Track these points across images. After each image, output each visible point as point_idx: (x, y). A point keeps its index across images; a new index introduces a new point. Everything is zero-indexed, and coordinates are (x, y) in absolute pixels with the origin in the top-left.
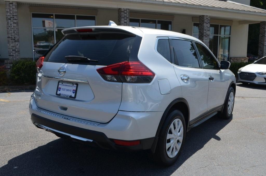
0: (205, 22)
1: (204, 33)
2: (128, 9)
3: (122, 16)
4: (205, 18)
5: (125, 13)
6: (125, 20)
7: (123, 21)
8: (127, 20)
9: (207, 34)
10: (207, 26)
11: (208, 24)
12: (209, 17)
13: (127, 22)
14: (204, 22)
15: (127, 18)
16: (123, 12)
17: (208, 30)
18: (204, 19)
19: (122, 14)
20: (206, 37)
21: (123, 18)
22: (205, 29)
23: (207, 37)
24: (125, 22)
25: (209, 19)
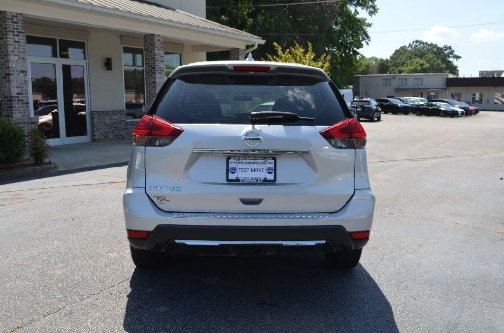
0: (156, 47)
1: (156, 67)
2: (21, 14)
3: (10, 28)
4: (156, 39)
5: (15, 22)
6: (16, 38)
7: (12, 38)
8: (20, 37)
9: (161, 68)
10: (160, 54)
11: (160, 50)
12: (162, 38)
13: (21, 41)
14: (154, 47)
15: (20, 33)
16: (10, 19)
17: (161, 61)
18: (154, 42)
19: (8, 23)
20: (159, 73)
21: (10, 31)
22: (157, 60)
23: (161, 73)
24: (15, 42)
25: (162, 41)
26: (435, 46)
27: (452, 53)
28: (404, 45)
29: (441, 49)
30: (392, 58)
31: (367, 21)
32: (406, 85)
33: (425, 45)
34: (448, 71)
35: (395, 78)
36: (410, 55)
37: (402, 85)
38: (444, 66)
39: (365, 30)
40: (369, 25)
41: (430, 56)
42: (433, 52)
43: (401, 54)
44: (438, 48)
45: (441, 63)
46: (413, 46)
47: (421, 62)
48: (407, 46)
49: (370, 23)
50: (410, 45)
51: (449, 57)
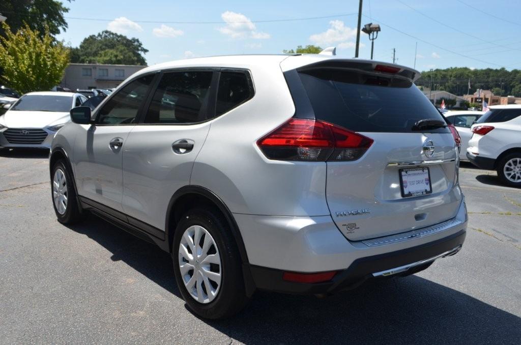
26: (125, 38)
27: (140, 46)
28: (94, 34)
29: (130, 41)
30: (81, 46)
31: (63, 6)
32: (107, 75)
33: (114, 36)
34: (139, 64)
35: (96, 68)
36: (100, 45)
37: (103, 76)
38: (135, 58)
39: (62, 15)
40: (66, 10)
41: (121, 48)
42: (123, 44)
43: (91, 43)
44: (128, 40)
45: (133, 55)
46: (103, 36)
47: (115, 53)
48: (96, 35)
49: (67, 8)
50: (99, 35)
51: (138, 50)
